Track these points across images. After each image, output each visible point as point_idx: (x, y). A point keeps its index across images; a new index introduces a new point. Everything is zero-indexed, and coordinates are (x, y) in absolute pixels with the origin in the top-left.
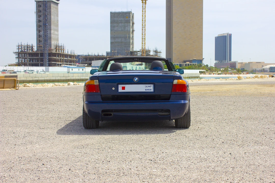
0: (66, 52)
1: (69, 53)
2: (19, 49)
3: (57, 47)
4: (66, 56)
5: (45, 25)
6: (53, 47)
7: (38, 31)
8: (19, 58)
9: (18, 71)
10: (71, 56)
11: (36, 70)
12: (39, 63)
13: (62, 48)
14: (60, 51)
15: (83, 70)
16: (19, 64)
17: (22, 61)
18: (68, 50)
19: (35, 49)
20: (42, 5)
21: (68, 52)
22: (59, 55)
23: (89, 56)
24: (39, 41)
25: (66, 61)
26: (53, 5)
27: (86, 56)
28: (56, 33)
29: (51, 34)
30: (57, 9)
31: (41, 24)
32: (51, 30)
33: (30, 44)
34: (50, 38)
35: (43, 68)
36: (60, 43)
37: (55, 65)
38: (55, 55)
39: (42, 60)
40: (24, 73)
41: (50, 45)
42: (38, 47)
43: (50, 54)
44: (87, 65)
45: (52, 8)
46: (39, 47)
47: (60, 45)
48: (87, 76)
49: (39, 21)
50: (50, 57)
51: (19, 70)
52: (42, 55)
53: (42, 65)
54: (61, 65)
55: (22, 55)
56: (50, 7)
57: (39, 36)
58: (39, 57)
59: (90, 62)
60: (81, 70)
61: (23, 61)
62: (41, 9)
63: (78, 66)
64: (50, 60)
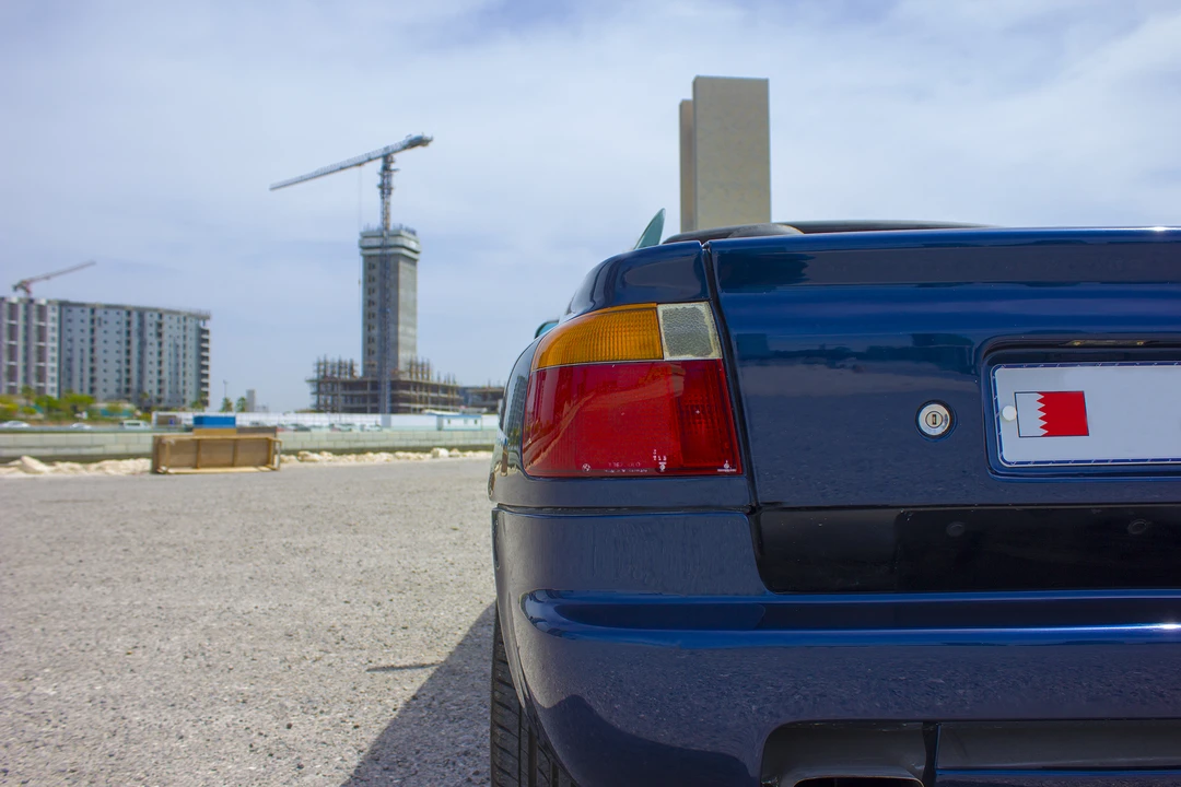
0: (434, 379)
1: (442, 382)
2: (318, 371)
3: (414, 366)
4: (435, 388)
5: (383, 311)
6: (402, 366)
7: (368, 327)
8: (318, 392)
9: (314, 427)
10: (446, 389)
11: (358, 424)
12: (369, 405)
13: (423, 368)
14: (420, 375)
15: (476, 422)
16: (318, 409)
17: (326, 401)
18: (438, 374)
19: (359, 372)
20: (378, 265)
21: (439, 378)
22: (417, 385)
23: (489, 387)
24: (368, 352)
25: (435, 401)
26: (403, 265)
27: (484, 388)
28: (410, 331)
29: (397, 333)
30: (414, 273)
31: (375, 309)
32: (397, 323)
33: (346, 358)
34: (396, 344)
35: (376, 418)
36: (422, 355)
37: (407, 411)
38: (407, 385)
39: (375, 399)
40: (328, 431)
41: (396, 361)
42: (367, 366)
43: (396, 385)
44: (485, 410)
45: (401, 270)
46: (369, 365)
47: (420, 360)
48: (487, 438)
49: (369, 302)
50: (395, 392)
51: (317, 424)
52: (375, 385)
53: (375, 411)
54: (421, 410)
55: (326, 387)
56: (397, 268)
57: (368, 341)
58: (368, 391)
59: (493, 403)
60: (471, 422)
61: (329, 402)
62: (375, 273)
63: (464, 413)
64: (394, 399)
